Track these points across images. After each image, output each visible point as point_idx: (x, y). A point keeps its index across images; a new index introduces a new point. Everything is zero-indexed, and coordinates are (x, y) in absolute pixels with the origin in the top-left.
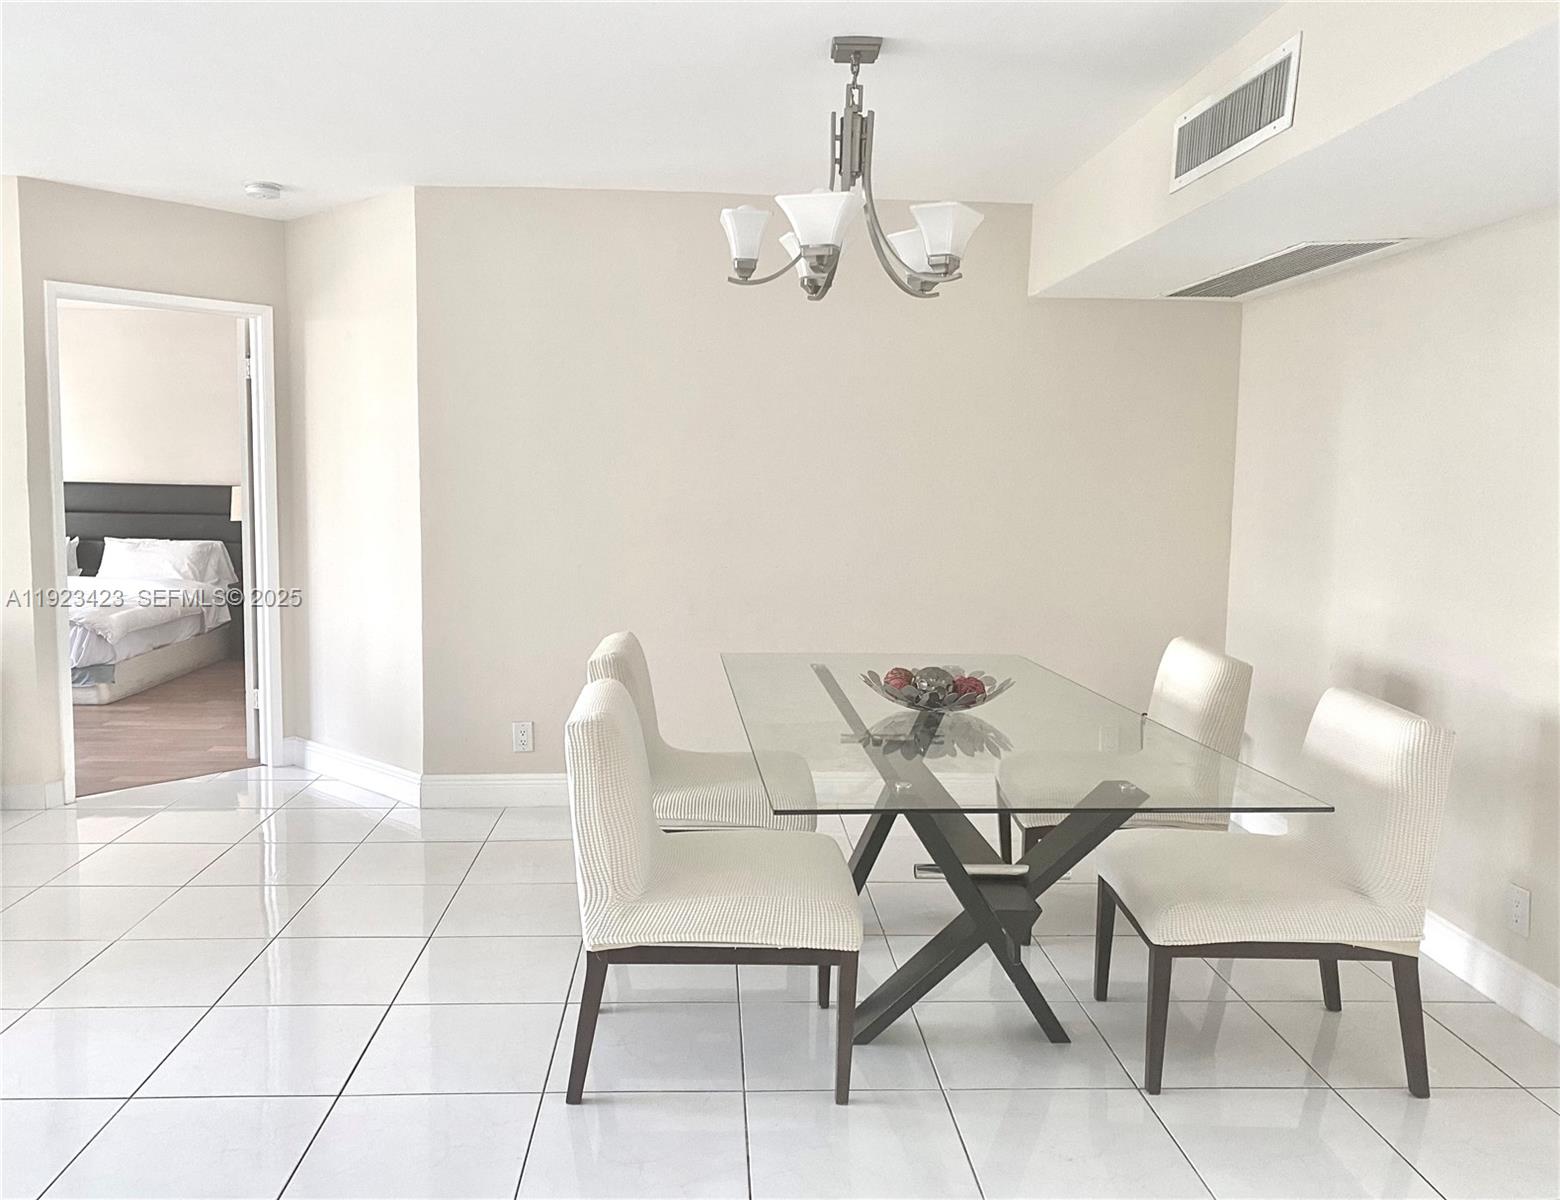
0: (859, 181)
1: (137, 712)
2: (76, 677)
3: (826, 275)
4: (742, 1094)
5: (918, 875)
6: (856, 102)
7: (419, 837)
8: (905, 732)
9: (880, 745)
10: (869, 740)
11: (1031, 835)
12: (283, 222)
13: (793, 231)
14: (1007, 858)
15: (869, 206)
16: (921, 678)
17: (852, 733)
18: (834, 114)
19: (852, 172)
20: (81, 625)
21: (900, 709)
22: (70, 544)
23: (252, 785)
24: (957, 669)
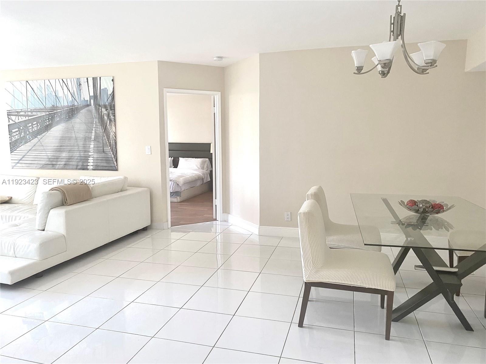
0: (400, 37)
1: (187, 205)
2: (172, 195)
3: (387, 69)
4: (353, 332)
5: (416, 269)
6: (399, 11)
7: (258, 244)
8: (414, 221)
9: (405, 225)
10: (400, 223)
11: (461, 259)
12: (224, 67)
13: (376, 56)
14: (452, 266)
15: (403, 46)
16: (420, 203)
17: (395, 221)
18: (391, 16)
19: (397, 34)
20: (173, 181)
21: (412, 213)
22: (171, 159)
23: (214, 226)
24: (434, 201)
